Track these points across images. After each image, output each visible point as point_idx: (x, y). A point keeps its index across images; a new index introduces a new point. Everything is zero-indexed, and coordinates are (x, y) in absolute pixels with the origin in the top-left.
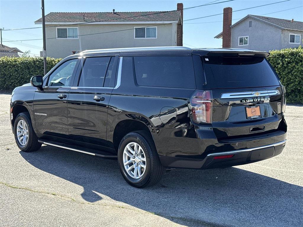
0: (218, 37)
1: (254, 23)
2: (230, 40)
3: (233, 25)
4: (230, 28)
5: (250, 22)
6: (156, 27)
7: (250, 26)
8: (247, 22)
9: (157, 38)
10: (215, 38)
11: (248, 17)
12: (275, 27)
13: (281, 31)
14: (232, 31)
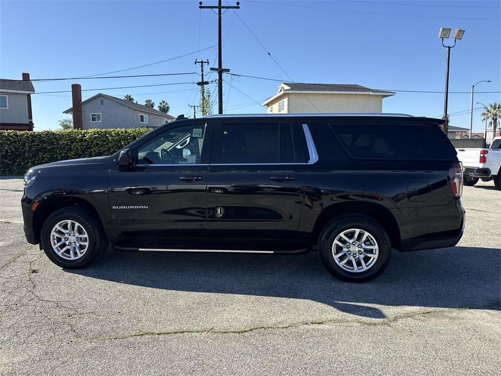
0: (67, 112)
1: (105, 102)
2: (81, 116)
3: (84, 102)
4: (81, 104)
5: (102, 101)
6: (7, 96)
7: (102, 104)
8: (99, 100)
9: (8, 108)
10: (63, 113)
11: (100, 95)
12: (127, 106)
13: (133, 111)
14: (82, 108)
